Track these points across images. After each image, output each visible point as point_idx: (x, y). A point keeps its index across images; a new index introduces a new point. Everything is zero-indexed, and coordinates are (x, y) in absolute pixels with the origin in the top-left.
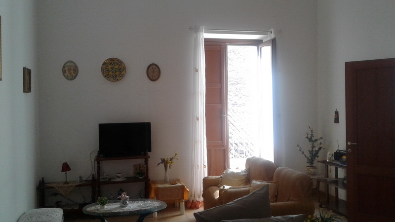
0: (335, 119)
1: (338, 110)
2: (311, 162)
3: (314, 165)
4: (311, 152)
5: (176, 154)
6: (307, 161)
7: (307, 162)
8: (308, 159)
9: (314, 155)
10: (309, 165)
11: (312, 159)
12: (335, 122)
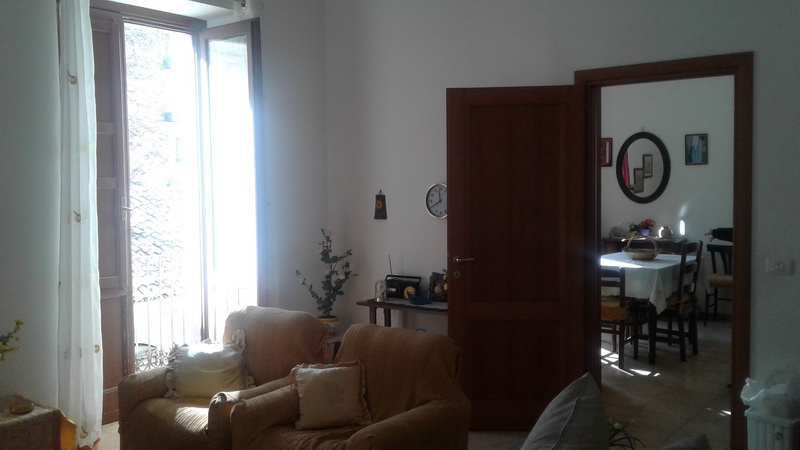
0: (377, 211)
1: (383, 193)
2: (326, 306)
3: (332, 313)
4: (327, 284)
5: (18, 323)
6: (317, 305)
7: (319, 309)
8: (319, 300)
9: (333, 290)
10: (321, 313)
11: (328, 299)
12: (376, 217)
